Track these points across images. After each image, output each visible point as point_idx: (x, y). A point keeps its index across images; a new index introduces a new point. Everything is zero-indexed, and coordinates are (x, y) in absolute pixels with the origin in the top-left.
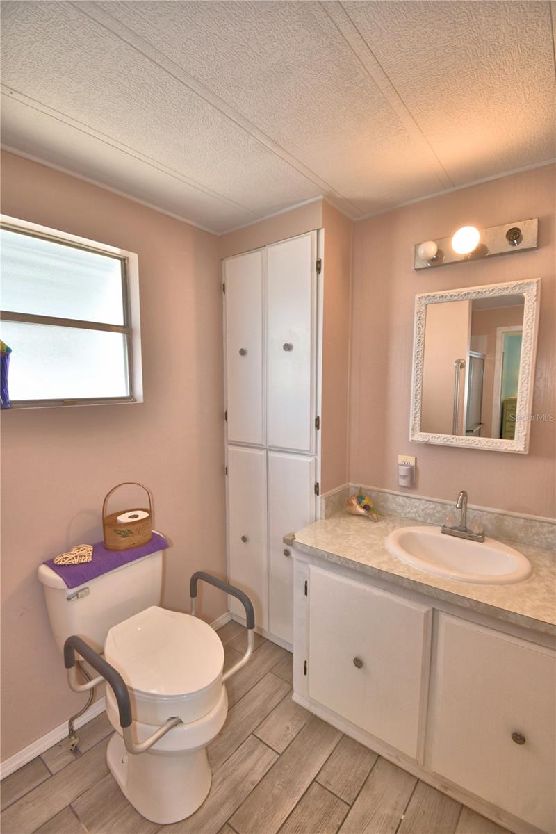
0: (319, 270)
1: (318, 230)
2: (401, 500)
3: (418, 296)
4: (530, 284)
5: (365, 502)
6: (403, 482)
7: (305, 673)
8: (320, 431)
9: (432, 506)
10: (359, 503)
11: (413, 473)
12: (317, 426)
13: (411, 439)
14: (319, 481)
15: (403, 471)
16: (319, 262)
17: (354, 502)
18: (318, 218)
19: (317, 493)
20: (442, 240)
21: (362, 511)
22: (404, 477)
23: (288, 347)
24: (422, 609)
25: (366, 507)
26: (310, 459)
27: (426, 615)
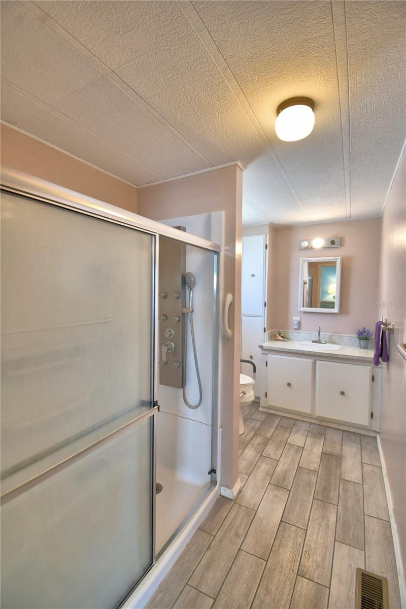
0: (266, 248)
1: (266, 234)
2: (294, 334)
3: (301, 259)
4: (338, 259)
5: (282, 335)
6: (296, 327)
7: (266, 396)
8: (266, 308)
9: (307, 335)
10: (280, 335)
11: (299, 323)
12: (265, 306)
13: (299, 310)
14: (266, 327)
15: (296, 323)
16: (266, 245)
17: (278, 335)
18: (267, 230)
19: (265, 331)
20: (309, 241)
21: (281, 338)
22: (296, 325)
23: (253, 276)
24: (310, 361)
25: (282, 337)
26: (262, 318)
27: (312, 362)
